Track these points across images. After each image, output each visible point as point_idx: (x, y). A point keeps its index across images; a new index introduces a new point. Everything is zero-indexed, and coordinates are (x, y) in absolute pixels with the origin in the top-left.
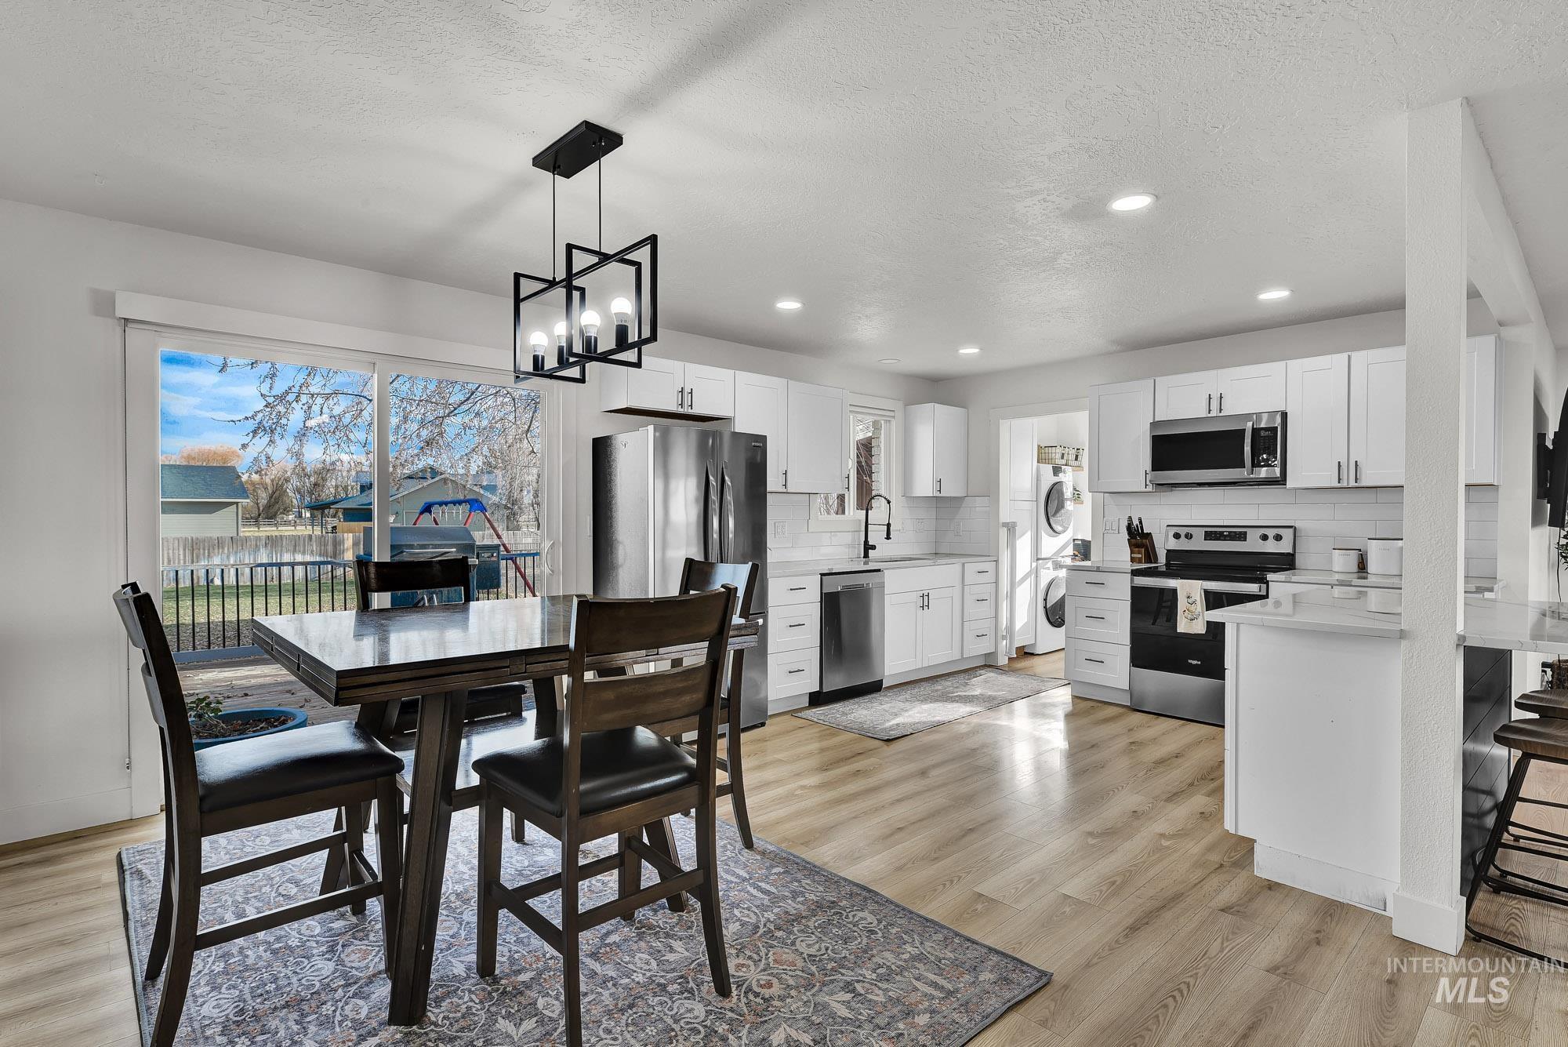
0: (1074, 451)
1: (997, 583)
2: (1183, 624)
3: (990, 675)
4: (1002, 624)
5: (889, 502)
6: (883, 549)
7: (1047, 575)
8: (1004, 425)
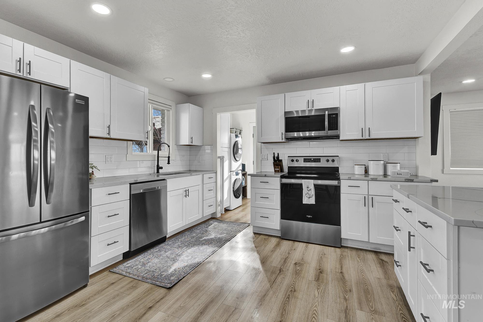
0: (239, 131)
1: (216, 182)
2: (306, 200)
3: (215, 224)
4: (219, 200)
5: (169, 146)
6: (166, 169)
7: (234, 178)
8: (219, 116)
